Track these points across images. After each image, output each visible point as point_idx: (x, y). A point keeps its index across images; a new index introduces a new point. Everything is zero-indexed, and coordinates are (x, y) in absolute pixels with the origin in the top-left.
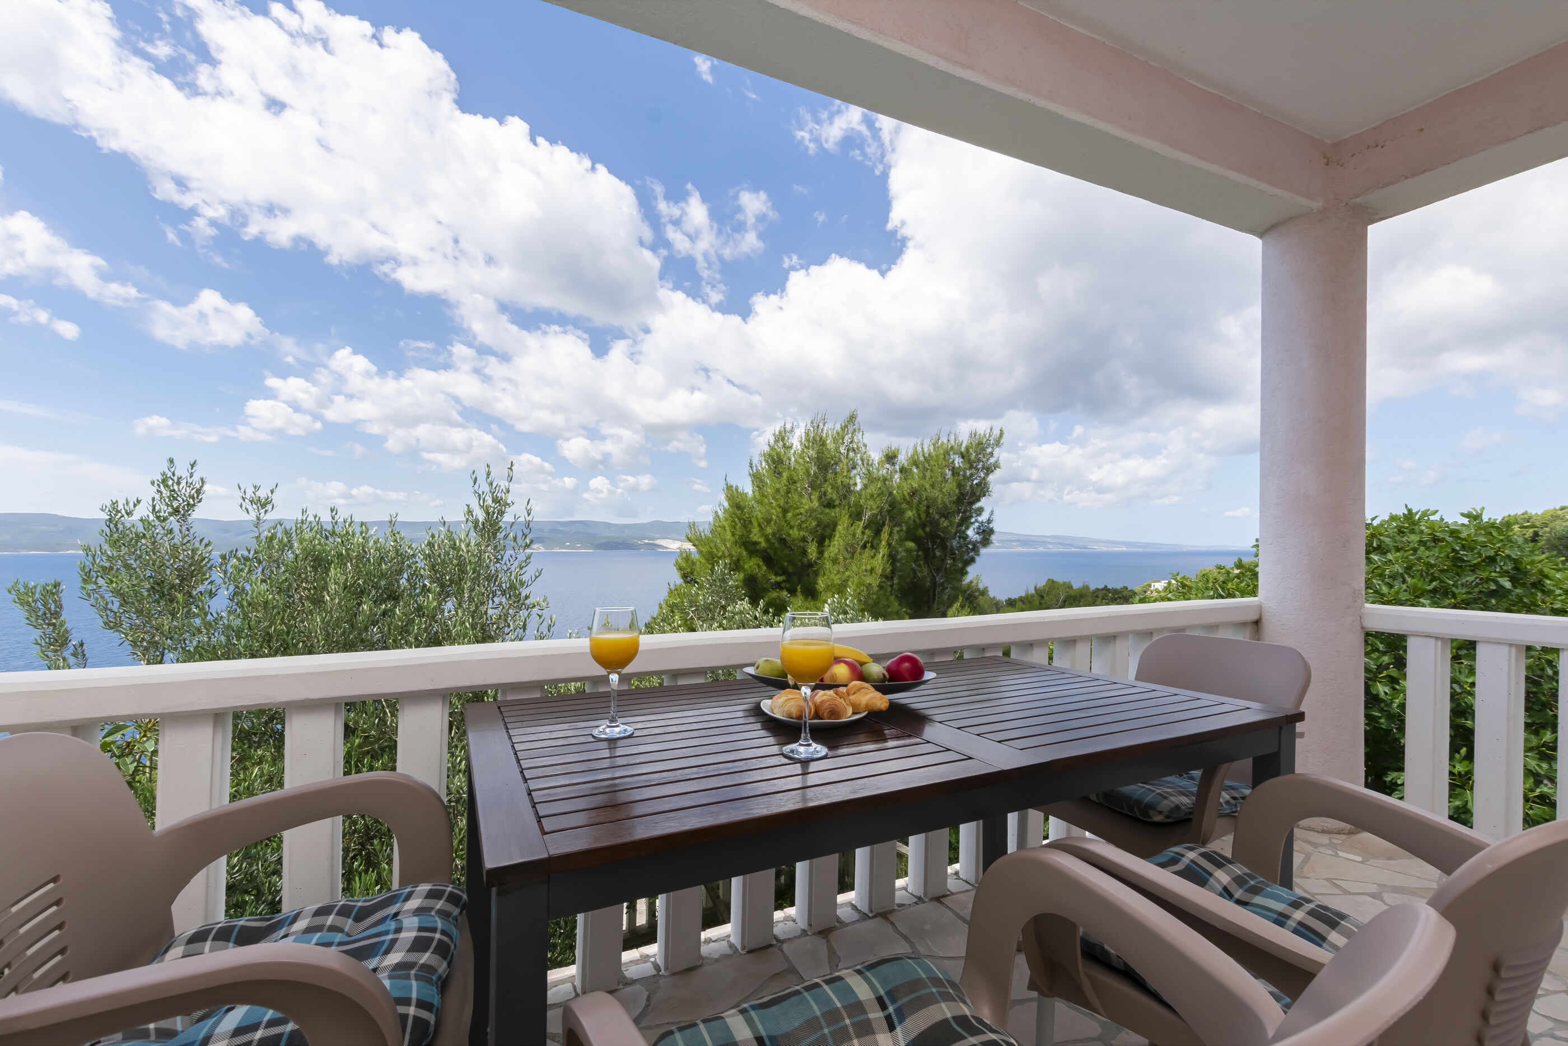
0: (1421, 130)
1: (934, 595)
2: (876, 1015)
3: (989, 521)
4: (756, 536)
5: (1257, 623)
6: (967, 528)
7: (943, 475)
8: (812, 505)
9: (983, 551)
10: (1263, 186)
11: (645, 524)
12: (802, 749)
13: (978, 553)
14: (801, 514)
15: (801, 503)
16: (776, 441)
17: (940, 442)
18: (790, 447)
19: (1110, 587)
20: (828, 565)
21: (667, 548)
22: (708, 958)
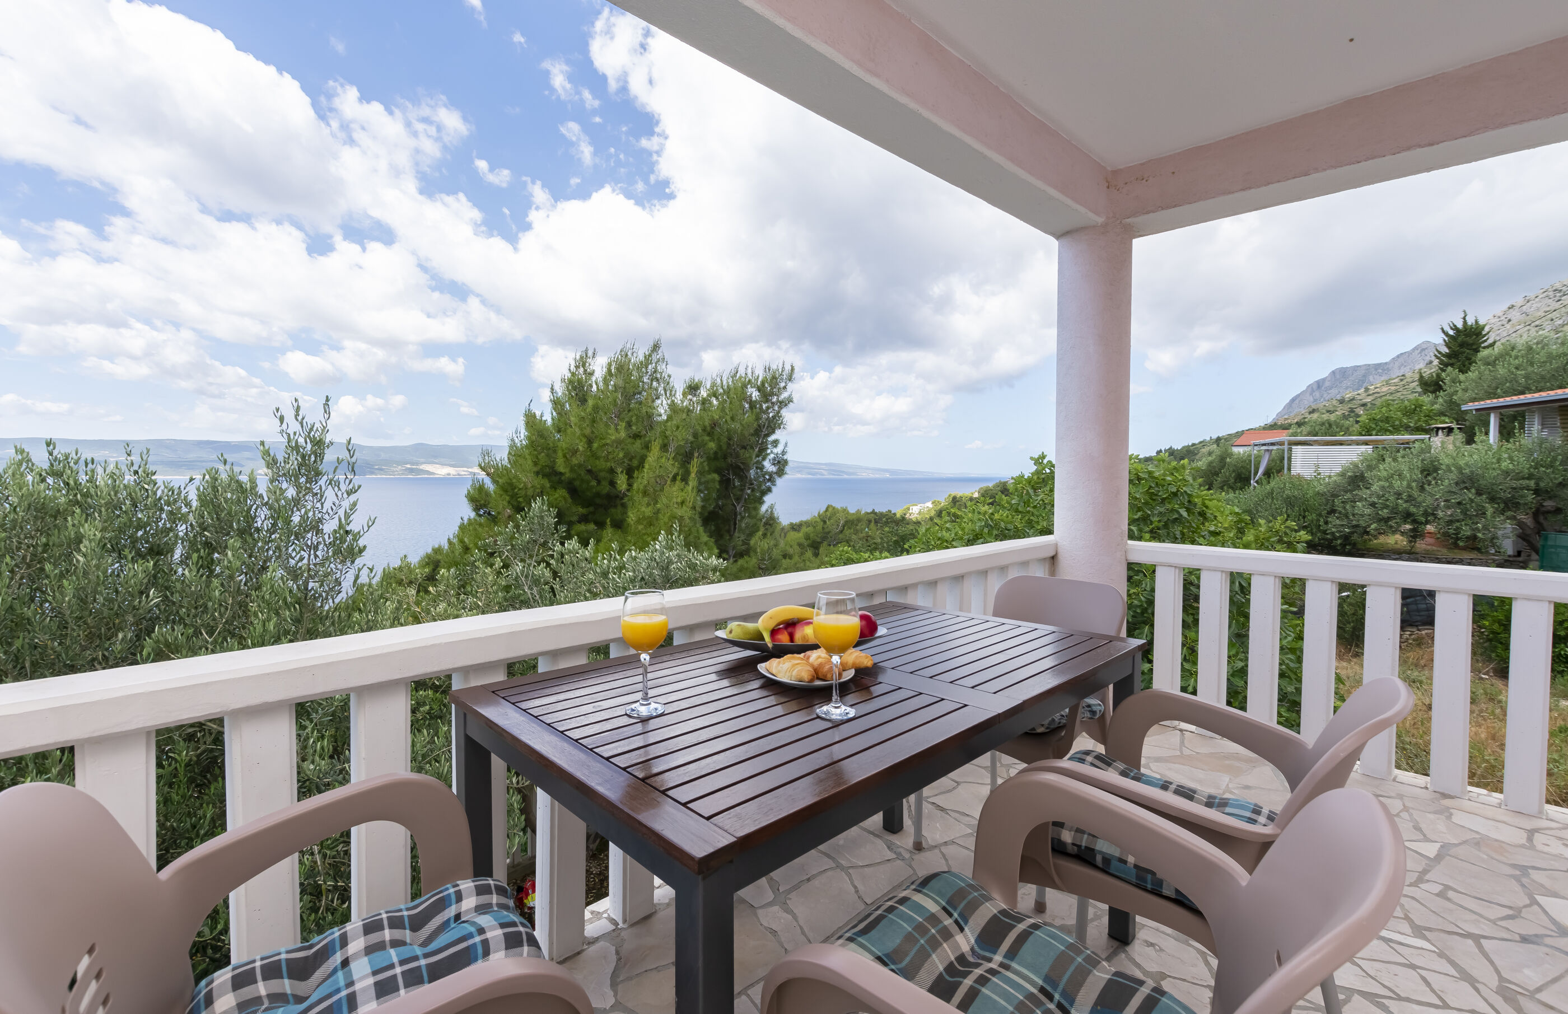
0: (1173, 173)
1: (735, 524)
2: (948, 922)
3: (784, 453)
4: (561, 466)
5: (1053, 559)
6: (764, 459)
7: (743, 408)
8: (618, 436)
9: (779, 481)
10: (1069, 202)
11: (406, 447)
12: (834, 711)
13: (773, 483)
14: (607, 444)
15: (608, 434)
16: (577, 367)
17: (738, 375)
18: (592, 374)
19: (877, 511)
20: (638, 497)
21: (433, 474)
22: (659, 904)
